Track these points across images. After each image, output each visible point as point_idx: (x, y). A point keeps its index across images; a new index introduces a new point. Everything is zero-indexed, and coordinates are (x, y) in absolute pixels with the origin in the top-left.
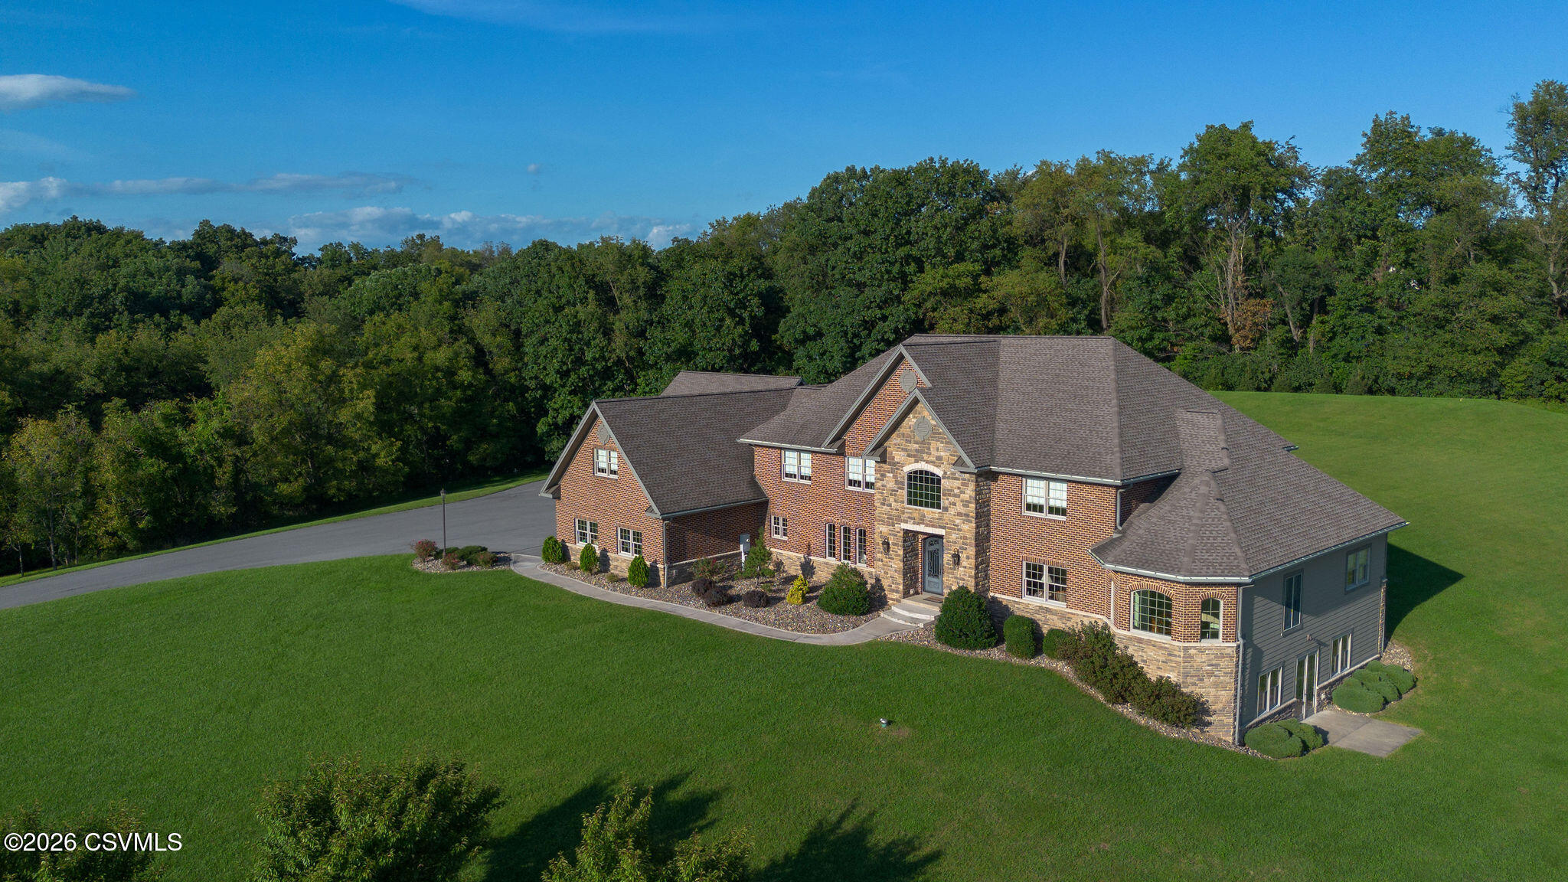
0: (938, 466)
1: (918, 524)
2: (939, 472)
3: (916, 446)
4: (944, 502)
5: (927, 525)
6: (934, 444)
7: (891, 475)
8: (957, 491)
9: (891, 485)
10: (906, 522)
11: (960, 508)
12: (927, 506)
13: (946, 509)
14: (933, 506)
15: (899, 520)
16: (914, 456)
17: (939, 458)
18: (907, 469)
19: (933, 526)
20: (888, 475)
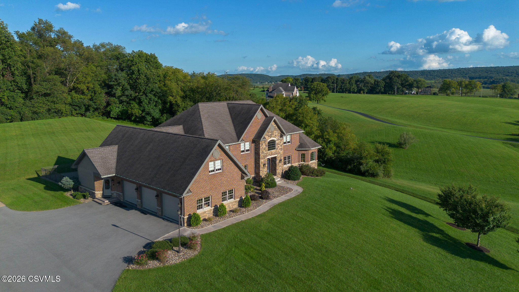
0: (275, 138)
1: (271, 155)
2: (275, 139)
3: (270, 133)
4: (276, 147)
5: (273, 155)
6: (275, 132)
7: (264, 144)
8: (279, 143)
9: (265, 147)
10: (268, 156)
11: (280, 147)
12: (272, 150)
13: (277, 149)
14: (274, 149)
15: (267, 156)
16: (270, 136)
17: (276, 135)
18: (268, 141)
19: (274, 155)
20: (263, 144)
